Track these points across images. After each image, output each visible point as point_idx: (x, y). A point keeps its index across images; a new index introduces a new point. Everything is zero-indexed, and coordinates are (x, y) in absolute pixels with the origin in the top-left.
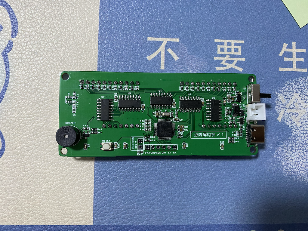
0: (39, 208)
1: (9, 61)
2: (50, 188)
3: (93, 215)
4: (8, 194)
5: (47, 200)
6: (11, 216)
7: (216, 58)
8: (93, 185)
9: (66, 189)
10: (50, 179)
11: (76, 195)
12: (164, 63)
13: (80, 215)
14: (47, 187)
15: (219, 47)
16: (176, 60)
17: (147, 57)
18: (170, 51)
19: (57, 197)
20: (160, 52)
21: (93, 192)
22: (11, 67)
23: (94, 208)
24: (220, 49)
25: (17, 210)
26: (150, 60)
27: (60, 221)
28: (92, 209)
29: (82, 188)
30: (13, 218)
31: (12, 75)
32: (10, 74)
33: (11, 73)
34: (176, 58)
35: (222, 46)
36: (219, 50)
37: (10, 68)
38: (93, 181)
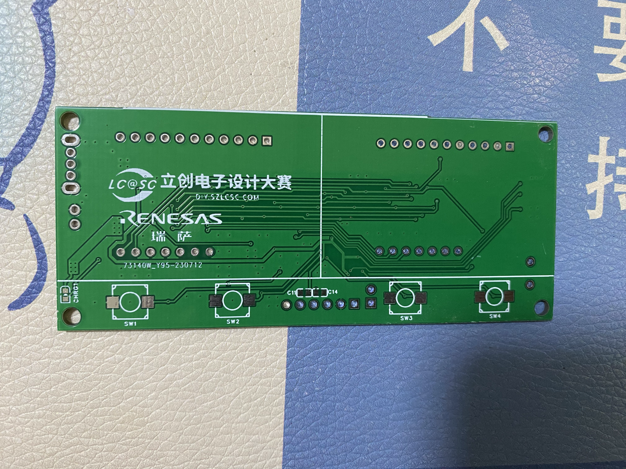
0: (142, 432)
1: (53, 29)
2: (171, 380)
3: (282, 447)
4: (58, 396)
5: (163, 411)
6: (68, 451)
7: (598, 50)
8: (284, 371)
9: (212, 382)
10: (170, 357)
11: (239, 398)
12: (472, 56)
13: (249, 447)
14: (163, 376)
15: (608, 20)
16: (502, 48)
17: (430, 37)
18: (487, 22)
19: (190, 402)
20: (464, 25)
21: (283, 390)
22: (60, 47)
23: (285, 428)
24: (609, 25)
25: (84, 437)
26: (437, 44)
27: (199, 462)
28: (282, 431)
29: (256, 379)
30: (72, 457)
31: (63, 71)
32: (58, 68)
33: (59, 63)
34: (502, 43)
35: (614, 20)
36: (607, 28)
37: (57, 50)
38: (284, 359)
